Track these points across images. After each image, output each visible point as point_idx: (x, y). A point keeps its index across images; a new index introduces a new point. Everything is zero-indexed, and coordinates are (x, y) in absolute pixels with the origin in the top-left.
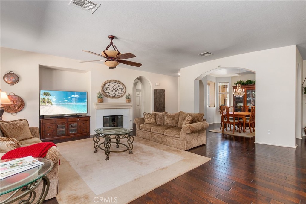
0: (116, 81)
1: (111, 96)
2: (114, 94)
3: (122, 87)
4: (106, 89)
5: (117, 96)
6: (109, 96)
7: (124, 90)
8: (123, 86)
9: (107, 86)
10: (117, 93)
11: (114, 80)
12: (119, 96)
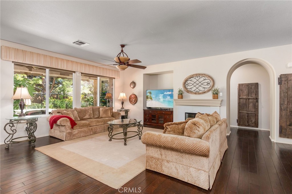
0: (199, 74)
1: (194, 91)
2: (197, 90)
3: (209, 81)
4: (188, 85)
5: (200, 92)
6: (191, 92)
7: (211, 84)
8: (210, 79)
9: (189, 82)
10: (201, 88)
11: (196, 74)
12: (203, 92)
